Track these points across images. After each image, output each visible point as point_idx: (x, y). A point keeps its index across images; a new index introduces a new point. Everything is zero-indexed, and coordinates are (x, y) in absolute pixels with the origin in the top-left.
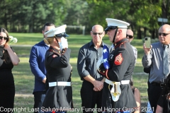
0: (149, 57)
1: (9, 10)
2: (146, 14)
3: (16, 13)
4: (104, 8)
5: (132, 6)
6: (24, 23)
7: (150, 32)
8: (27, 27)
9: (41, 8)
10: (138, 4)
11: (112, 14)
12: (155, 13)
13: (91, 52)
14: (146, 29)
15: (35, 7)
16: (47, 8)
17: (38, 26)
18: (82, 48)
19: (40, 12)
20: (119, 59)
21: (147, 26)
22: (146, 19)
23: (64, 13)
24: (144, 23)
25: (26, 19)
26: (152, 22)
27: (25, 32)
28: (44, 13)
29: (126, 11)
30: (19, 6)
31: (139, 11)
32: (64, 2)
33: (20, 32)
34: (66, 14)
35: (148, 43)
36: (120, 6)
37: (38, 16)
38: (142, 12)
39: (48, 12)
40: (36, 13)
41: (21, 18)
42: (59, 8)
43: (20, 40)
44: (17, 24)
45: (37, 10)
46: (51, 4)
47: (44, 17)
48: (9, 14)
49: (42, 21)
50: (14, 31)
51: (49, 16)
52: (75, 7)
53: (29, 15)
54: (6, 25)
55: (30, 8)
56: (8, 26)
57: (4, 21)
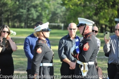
0: (108, 46)
1: (11, 12)
2: (106, 15)
3: (15, 15)
4: (77, 11)
5: (96, 10)
6: (21, 22)
7: (109, 28)
8: (23, 25)
9: (33, 11)
10: (101, 9)
11: (83, 15)
12: (113, 15)
13: (68, 42)
14: (106, 26)
15: (29, 10)
16: (37, 11)
17: (30, 24)
18: (62, 39)
19: (32, 14)
20: (86, 46)
21: (107, 24)
22: (106, 19)
23: (49, 14)
24: (105, 21)
25: (22, 18)
26: (111, 21)
27: (22, 28)
28: (35, 15)
29: (92, 13)
30: (17, 10)
31: (102, 14)
32: (49, 7)
33: (18, 27)
34: (50, 15)
35: (108, 36)
36: (88, 10)
37: (31, 16)
38: (104, 14)
39: (38, 14)
40: (29, 14)
41: (19, 18)
42: (45, 11)
43: (18, 33)
44: (16, 22)
45: (30, 12)
46: (40, 9)
47: (35, 18)
48: (11, 15)
49: (33, 20)
50: (14, 27)
51: (38, 17)
52: (56, 10)
53: (25, 16)
54: (8, 23)
55: (25, 11)
56: (10, 24)
57: (7, 20)
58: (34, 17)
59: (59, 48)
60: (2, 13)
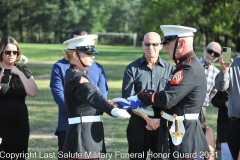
1: (25, 9)
2: (228, 16)
3: (35, 14)
4: (166, 6)
5: (206, 3)
6: (46, 29)
7: (234, 41)
8: (52, 36)
9: (73, 7)
11: (177, 15)
13: (143, 72)
14: (227, 37)
15: (63, 5)
16: (80, 7)
17: (68, 34)
18: (129, 67)
19: (71, 12)
21: (229, 33)
22: (227, 22)
23: (105, 14)
24: (225, 28)
25: (50, 22)
26: (236, 27)
27: (49, 42)
28: (77, 15)
29: (198, 10)
30: (39, 4)
31: (218, 11)
33: (41, 42)
34: (109, 16)
36: (189, 3)
37: (68, 18)
38: (222, 12)
39: (82, 12)
40: (65, 14)
41: (43, 21)
42: (98, 6)
44: (36, 30)
45: (66, 10)
46: (86, 1)
47: (77, 21)
48: (25, 15)
49: (73, 25)
50: (33, 40)
51: (84, 19)
52: (122, 4)
53: (55, 17)
54: (21, 31)
55: (56, 6)
56: (24, 34)
57: (18, 26)
58: (74, 18)
59: (124, 85)
60: (8, 11)
